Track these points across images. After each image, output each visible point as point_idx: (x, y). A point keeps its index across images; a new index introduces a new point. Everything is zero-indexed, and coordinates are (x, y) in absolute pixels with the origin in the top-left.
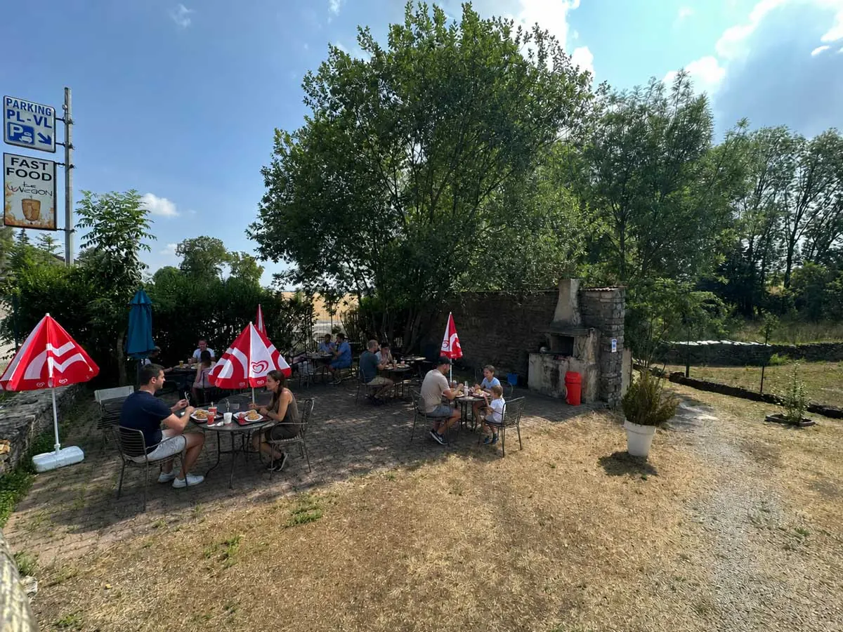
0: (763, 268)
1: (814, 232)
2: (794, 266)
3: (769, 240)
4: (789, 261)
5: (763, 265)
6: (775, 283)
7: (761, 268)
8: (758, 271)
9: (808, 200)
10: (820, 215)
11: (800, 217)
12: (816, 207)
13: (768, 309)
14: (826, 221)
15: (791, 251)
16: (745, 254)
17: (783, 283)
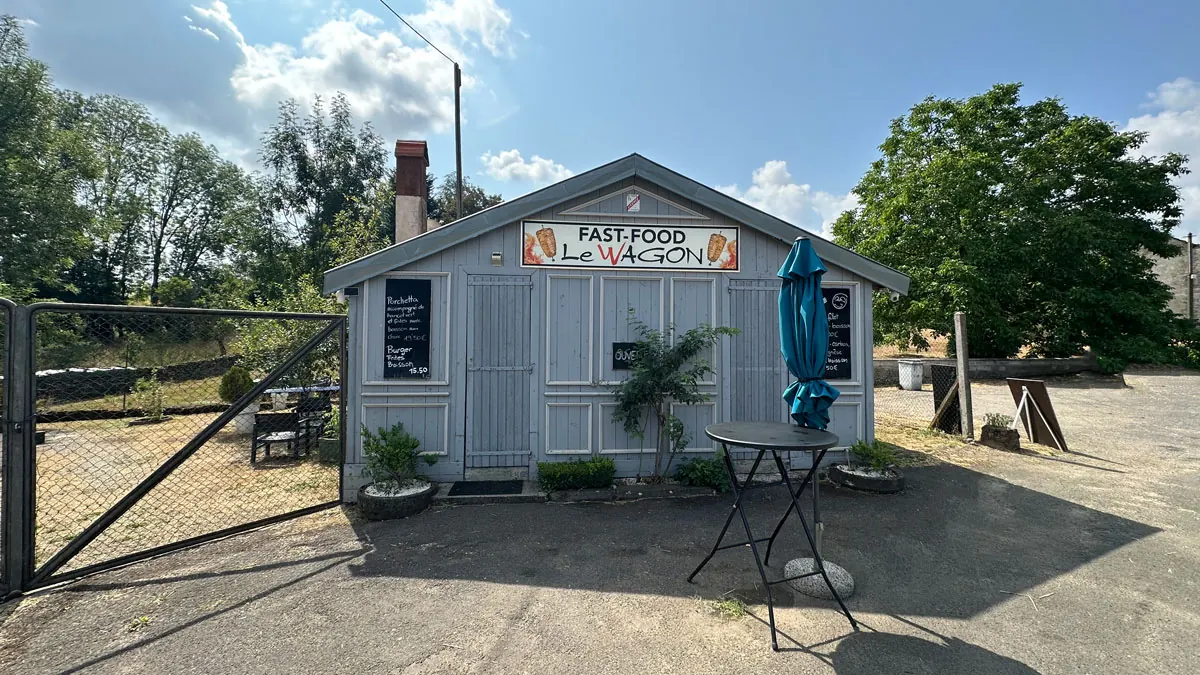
0: (124, 277)
1: (182, 241)
2: (162, 278)
3: (130, 241)
4: (156, 271)
5: (123, 272)
6: (140, 296)
7: (121, 276)
8: (116, 280)
9: (175, 203)
10: (188, 224)
11: (166, 220)
12: (183, 214)
13: (132, 327)
14: (193, 232)
15: (157, 260)
16: (97, 254)
17: (150, 297)
